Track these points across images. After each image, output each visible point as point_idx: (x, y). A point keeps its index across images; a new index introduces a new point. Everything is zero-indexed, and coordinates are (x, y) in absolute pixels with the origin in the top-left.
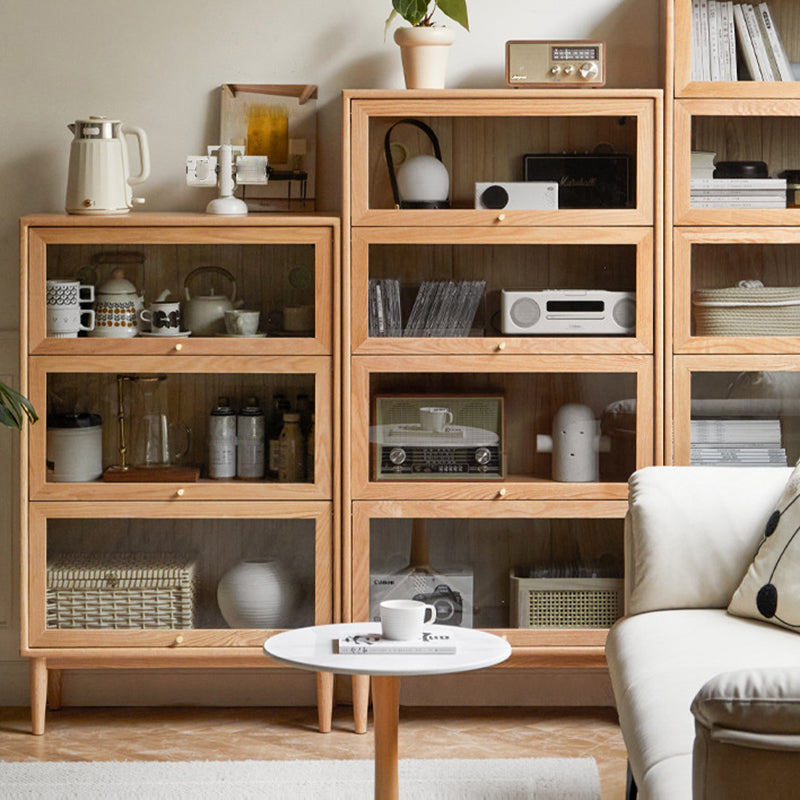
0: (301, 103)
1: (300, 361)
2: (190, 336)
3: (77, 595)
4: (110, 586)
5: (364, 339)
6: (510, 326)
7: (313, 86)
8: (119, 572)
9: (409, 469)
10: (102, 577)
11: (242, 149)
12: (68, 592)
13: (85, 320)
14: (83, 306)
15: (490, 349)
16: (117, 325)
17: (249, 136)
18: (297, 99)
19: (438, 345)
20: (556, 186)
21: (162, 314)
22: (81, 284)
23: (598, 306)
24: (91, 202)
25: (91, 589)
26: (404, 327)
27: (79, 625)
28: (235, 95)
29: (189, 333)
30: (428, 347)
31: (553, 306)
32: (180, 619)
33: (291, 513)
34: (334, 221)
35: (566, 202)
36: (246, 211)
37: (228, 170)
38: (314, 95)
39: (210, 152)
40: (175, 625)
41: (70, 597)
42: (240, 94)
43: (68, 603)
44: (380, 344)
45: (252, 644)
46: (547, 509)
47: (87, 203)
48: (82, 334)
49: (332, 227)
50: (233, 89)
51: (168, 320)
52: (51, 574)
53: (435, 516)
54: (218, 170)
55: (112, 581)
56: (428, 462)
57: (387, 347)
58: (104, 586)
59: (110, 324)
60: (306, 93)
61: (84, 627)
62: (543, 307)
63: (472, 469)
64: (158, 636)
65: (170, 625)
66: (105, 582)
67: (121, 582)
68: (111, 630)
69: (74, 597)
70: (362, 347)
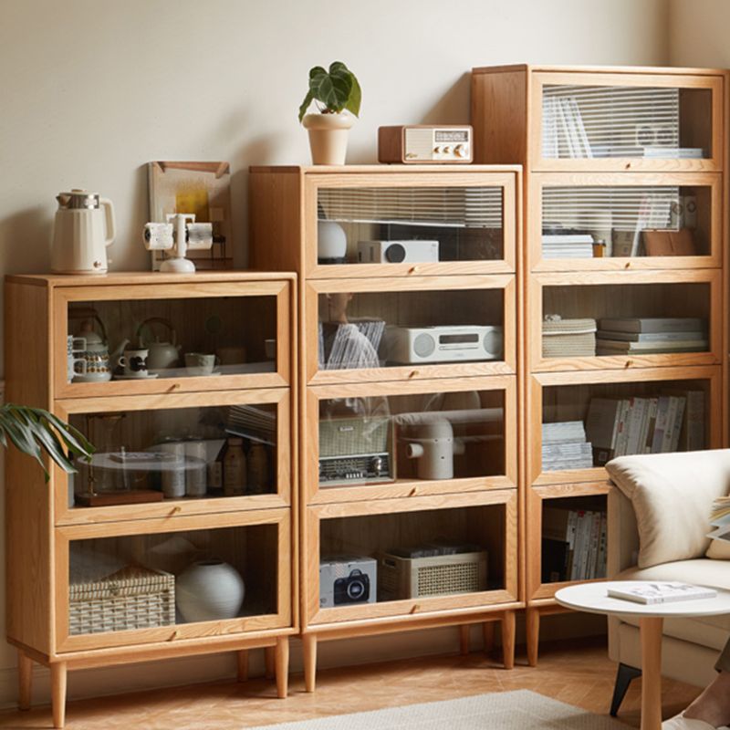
0: (218, 177)
1: (267, 393)
2: (157, 378)
3: (85, 605)
4: (112, 595)
5: (316, 372)
6: (414, 358)
7: (226, 163)
8: (119, 582)
10: (106, 588)
11: (193, 217)
12: (77, 604)
13: (78, 368)
14: (76, 355)
15: (406, 375)
16: (98, 370)
17: (177, 206)
18: (214, 175)
19: (368, 374)
20: (437, 243)
21: (139, 359)
22: (74, 337)
23: (474, 338)
25: (97, 599)
26: (326, 362)
27: (86, 630)
28: (164, 171)
29: (157, 375)
30: (362, 376)
31: (444, 339)
32: (167, 617)
33: (260, 520)
34: (293, 275)
35: (445, 255)
36: (194, 270)
37: (182, 235)
38: (227, 171)
39: (168, 219)
40: (163, 622)
41: (79, 608)
42: (168, 170)
43: (77, 612)
44: (327, 375)
45: (232, 631)
46: (446, 501)
48: (75, 380)
49: (290, 281)
50: (162, 165)
51: (144, 364)
52: (72, 588)
53: (365, 514)
54: (175, 235)
55: (113, 590)
57: (332, 378)
58: (108, 595)
59: (93, 370)
60: (221, 168)
61: (91, 632)
62: (437, 340)
64: (158, 633)
65: (159, 624)
66: (108, 591)
67: (121, 590)
68: (112, 632)
69: (82, 607)
70: (314, 378)
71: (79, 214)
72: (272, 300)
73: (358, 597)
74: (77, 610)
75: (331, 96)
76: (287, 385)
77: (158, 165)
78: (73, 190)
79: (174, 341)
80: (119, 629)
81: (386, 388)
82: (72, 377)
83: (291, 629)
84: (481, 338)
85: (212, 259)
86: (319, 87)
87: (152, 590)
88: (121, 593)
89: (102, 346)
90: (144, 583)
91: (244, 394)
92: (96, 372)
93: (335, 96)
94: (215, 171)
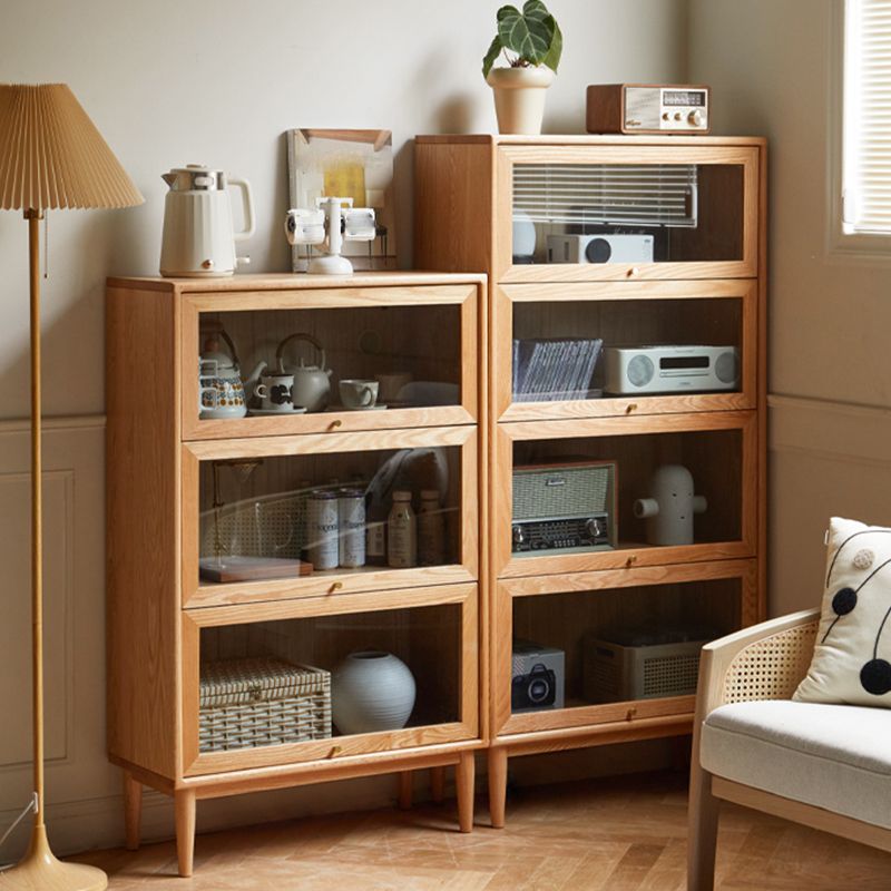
0: (377, 150)
1: (447, 433)
2: (305, 413)
3: (218, 712)
4: (252, 699)
5: (508, 405)
6: (627, 387)
7: (387, 132)
8: (262, 681)
9: (527, 546)
10: (245, 689)
11: (350, 201)
12: (208, 711)
13: (207, 400)
14: (204, 382)
15: (623, 409)
16: (230, 403)
18: (372, 146)
19: (574, 408)
20: (651, 238)
21: (283, 388)
22: (204, 358)
23: (702, 362)
24: (211, 262)
27: (219, 746)
28: (308, 142)
29: (305, 410)
30: (566, 411)
31: (667, 363)
32: (321, 728)
33: (441, 598)
34: (482, 278)
36: (351, 271)
37: (336, 226)
38: (389, 141)
39: (317, 204)
40: (316, 734)
41: (210, 716)
42: (314, 140)
43: (208, 722)
44: (522, 410)
45: (404, 745)
47: (206, 264)
48: (203, 416)
49: (479, 285)
50: (306, 133)
51: (289, 394)
52: (202, 690)
53: (572, 590)
54: (327, 225)
55: (255, 693)
56: (544, 537)
58: (247, 699)
59: (223, 403)
60: (382, 138)
61: (225, 748)
62: (657, 364)
63: (583, 541)
65: (311, 736)
66: (248, 694)
67: (264, 692)
68: (252, 749)
69: (214, 715)
70: (506, 413)
71: (200, 197)
72: (455, 311)
73: (541, 700)
74: (208, 719)
75: (527, 44)
76: (475, 422)
77: (300, 133)
78: (188, 166)
79: (323, 365)
80: (261, 743)
81: (597, 426)
82: (200, 412)
83: (479, 741)
84: (712, 362)
85: (370, 257)
86: (511, 32)
87: (302, 691)
88: (263, 697)
89: (232, 370)
90: (293, 683)
91: (419, 434)
92: (227, 404)
93: (532, 45)
94: (373, 142)
